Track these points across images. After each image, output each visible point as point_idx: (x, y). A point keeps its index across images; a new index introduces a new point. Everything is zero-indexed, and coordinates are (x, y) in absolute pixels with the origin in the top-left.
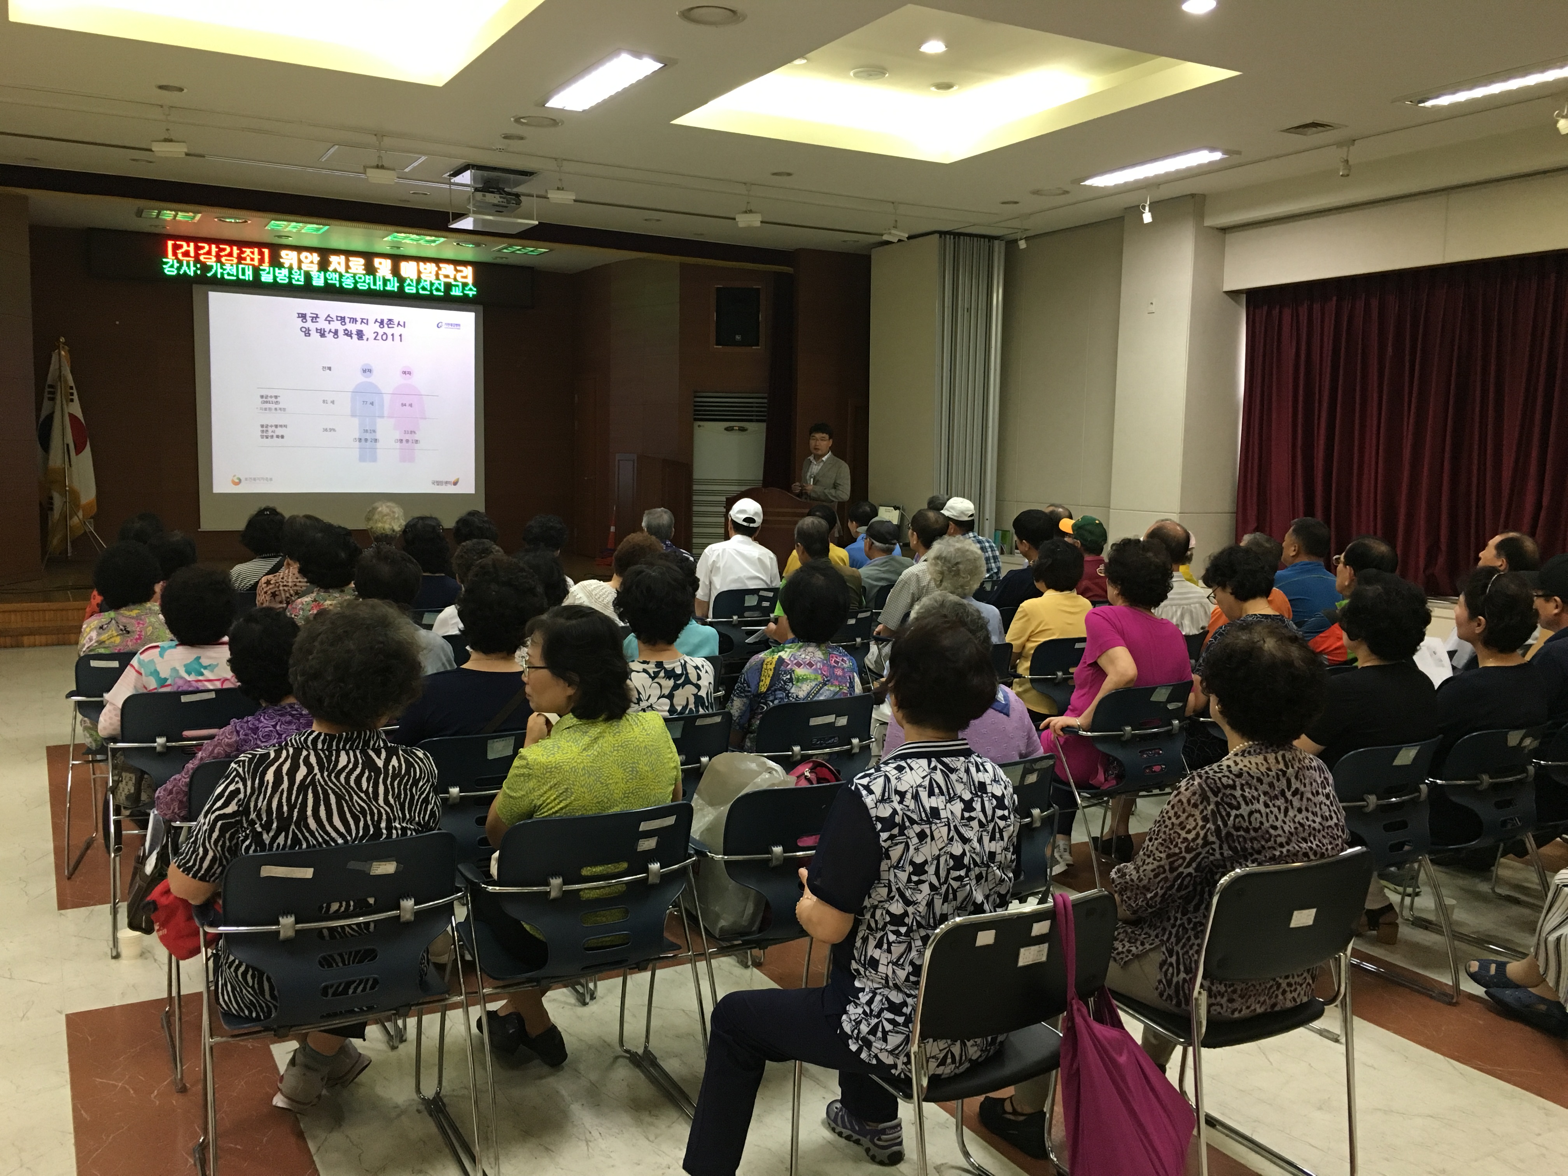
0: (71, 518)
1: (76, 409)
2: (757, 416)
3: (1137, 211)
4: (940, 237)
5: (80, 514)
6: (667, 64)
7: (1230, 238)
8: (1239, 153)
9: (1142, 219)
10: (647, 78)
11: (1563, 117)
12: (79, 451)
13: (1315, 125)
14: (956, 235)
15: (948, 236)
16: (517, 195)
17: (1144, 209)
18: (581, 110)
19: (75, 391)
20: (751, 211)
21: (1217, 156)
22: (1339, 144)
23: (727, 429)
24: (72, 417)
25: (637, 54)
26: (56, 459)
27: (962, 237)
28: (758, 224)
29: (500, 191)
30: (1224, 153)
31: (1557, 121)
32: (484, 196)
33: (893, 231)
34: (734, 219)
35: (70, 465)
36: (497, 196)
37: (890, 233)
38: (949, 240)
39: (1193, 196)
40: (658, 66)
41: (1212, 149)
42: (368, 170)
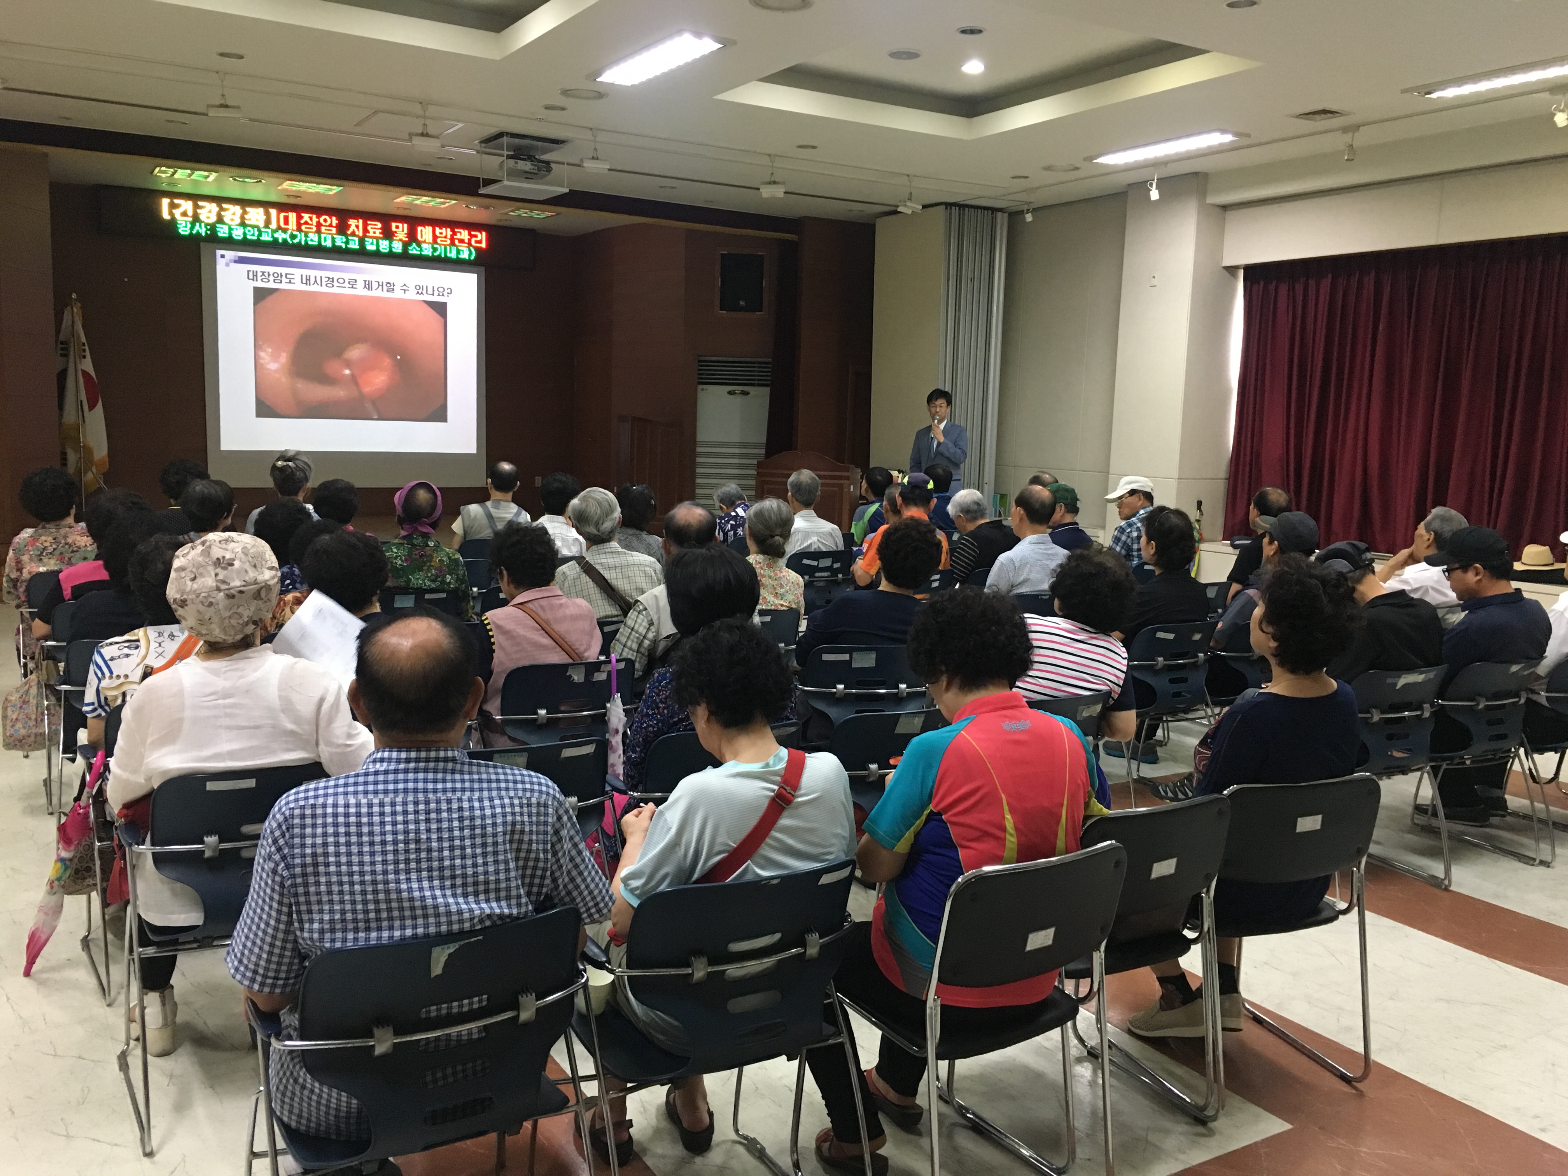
0: (85, 473)
1: (88, 365)
2: (759, 380)
3: (1143, 187)
4: (946, 208)
5: (94, 469)
6: (726, 42)
7: (1231, 215)
8: (1248, 136)
9: (1149, 196)
10: (704, 57)
11: (1562, 111)
12: (92, 407)
13: (1325, 112)
14: (961, 206)
15: (953, 208)
16: (548, 163)
17: (1151, 185)
18: (630, 85)
19: (87, 348)
20: (775, 183)
21: (1228, 138)
22: (1345, 130)
23: (730, 393)
24: (85, 373)
25: (698, 34)
26: (70, 415)
27: (967, 209)
28: (782, 195)
29: (531, 158)
30: (1235, 134)
31: (1554, 115)
32: (516, 163)
33: (908, 204)
34: (759, 189)
35: (84, 422)
36: (529, 163)
37: (905, 206)
38: (955, 211)
39: (1196, 174)
40: (717, 46)
41: (1224, 131)
42: (413, 138)
